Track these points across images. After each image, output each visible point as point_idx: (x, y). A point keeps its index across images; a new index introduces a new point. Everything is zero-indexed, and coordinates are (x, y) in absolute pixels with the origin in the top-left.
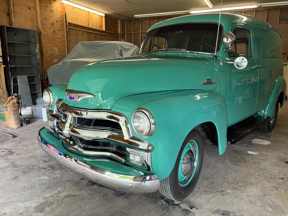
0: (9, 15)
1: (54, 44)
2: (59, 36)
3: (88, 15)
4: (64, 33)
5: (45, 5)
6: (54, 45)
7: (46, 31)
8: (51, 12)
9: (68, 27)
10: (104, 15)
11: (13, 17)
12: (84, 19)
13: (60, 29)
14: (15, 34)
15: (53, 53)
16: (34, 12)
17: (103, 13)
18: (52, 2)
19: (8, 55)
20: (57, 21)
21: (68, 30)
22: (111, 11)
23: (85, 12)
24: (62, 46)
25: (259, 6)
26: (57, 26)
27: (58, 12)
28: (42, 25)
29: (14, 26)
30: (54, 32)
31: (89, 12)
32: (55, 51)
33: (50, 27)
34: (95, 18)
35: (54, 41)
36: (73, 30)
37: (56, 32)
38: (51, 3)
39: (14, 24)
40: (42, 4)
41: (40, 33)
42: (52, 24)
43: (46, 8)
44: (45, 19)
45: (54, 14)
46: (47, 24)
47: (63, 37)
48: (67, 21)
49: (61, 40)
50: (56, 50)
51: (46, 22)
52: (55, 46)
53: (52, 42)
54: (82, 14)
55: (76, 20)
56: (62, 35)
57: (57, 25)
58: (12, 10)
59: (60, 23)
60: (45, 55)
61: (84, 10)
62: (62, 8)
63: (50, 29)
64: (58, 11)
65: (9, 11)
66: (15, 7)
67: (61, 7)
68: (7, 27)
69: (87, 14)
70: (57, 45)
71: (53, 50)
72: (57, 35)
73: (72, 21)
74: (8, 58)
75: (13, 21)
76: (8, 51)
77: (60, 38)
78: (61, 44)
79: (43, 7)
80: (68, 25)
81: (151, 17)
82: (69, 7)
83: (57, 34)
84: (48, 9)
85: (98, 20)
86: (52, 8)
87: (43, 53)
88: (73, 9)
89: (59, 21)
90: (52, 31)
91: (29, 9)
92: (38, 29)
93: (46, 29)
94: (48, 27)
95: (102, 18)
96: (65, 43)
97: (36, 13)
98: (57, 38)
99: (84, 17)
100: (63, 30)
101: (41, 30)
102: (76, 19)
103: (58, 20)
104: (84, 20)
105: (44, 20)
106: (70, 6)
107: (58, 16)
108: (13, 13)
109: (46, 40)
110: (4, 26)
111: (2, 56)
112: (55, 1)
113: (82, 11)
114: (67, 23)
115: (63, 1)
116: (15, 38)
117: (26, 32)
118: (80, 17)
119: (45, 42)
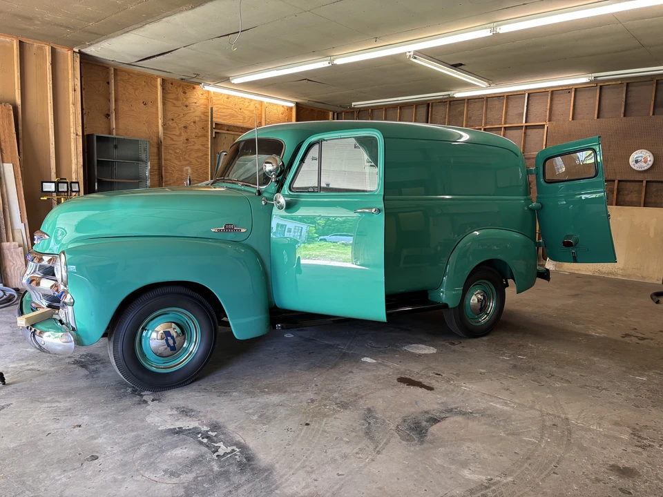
0: (108, 116)
1: (185, 160)
2: (196, 147)
3: (260, 108)
4: (208, 141)
5: (174, 96)
6: (186, 163)
7: (172, 139)
8: (185, 107)
9: (214, 131)
10: (293, 105)
11: (114, 120)
12: (251, 115)
13: (200, 134)
14: (116, 147)
15: (182, 175)
16: (153, 110)
17: (291, 102)
18: (187, 91)
19: (96, 180)
20: (194, 122)
21: (214, 136)
22: (305, 98)
23: (252, 103)
24: (201, 163)
25: (593, 78)
26: (195, 130)
27: (197, 106)
28: (164, 129)
29: (114, 135)
30: (187, 140)
31: (261, 103)
32: (187, 174)
33: (181, 133)
34: (276, 111)
35: (186, 156)
36: (226, 136)
37: (193, 140)
38: (185, 93)
39: (114, 131)
40: (170, 96)
41: (159, 145)
42: (185, 127)
43: (175, 102)
44: (173, 120)
45: (190, 110)
46: (175, 128)
47: (203, 148)
48: (214, 119)
49: (200, 154)
50: (190, 171)
51: (175, 125)
52: (188, 165)
53: (181, 158)
54: (246, 106)
56: (203, 145)
57: (193, 129)
58: (113, 107)
59: (200, 125)
60: (168, 179)
61: (251, 100)
62: (207, 99)
63: (180, 135)
64: (197, 104)
65: (109, 110)
66: (120, 103)
67: (205, 97)
68: (97, 136)
69: (257, 105)
70: (191, 162)
71: (182, 171)
72: (193, 145)
73: (225, 120)
74: (96, 184)
75: (114, 126)
76: (96, 174)
77: (198, 150)
78: (199, 160)
79: (171, 100)
80: (214, 126)
81: (404, 103)
82: (221, 97)
83: (193, 143)
84: (179, 103)
85: (281, 115)
86: (186, 101)
87: (162, 177)
88: (228, 98)
89: (199, 121)
90: (184, 136)
91: (145, 104)
92: (158, 137)
93: (172, 137)
94: (178, 133)
95: (291, 111)
96: (207, 158)
97: (157, 110)
98: (192, 150)
99: (251, 111)
100: (205, 136)
101: (162, 139)
102: (232, 116)
103: (197, 119)
104: (251, 117)
105: (170, 123)
106: (221, 94)
107: (198, 113)
108: (114, 114)
109: (171, 154)
110: (93, 135)
111: (78, 183)
112: (194, 88)
113: (246, 101)
114: (214, 124)
115: (207, 88)
116: (115, 153)
117: (135, 142)
118: (243, 112)
119: (169, 157)
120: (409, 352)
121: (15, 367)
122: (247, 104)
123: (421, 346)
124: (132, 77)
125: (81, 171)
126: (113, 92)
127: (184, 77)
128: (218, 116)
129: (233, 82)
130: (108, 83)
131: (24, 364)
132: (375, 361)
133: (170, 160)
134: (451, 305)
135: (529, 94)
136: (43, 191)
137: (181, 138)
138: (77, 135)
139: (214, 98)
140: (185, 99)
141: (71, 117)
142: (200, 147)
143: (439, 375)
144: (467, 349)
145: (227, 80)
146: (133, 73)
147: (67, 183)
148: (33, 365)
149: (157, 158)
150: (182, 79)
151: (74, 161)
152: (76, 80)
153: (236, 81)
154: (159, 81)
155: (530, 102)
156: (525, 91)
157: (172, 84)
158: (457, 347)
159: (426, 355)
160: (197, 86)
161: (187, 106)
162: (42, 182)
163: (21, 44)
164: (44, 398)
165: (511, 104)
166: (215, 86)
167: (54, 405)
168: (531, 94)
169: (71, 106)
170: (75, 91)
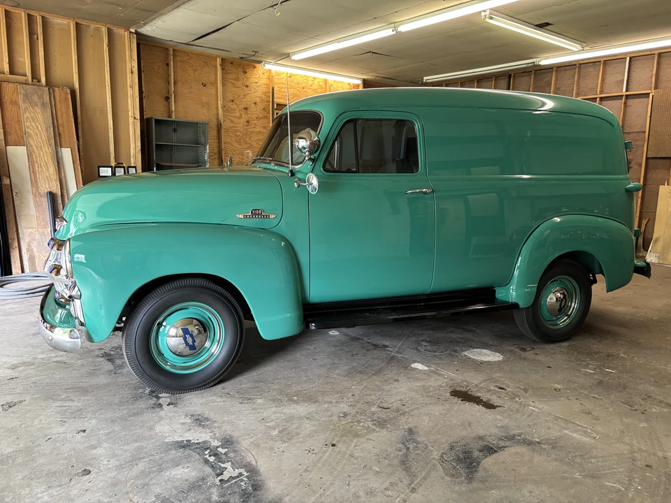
0: (167, 98)
1: (246, 142)
2: (257, 129)
3: (324, 86)
4: (269, 122)
5: (234, 76)
6: (246, 146)
7: (232, 122)
8: (245, 88)
9: (276, 112)
10: (359, 82)
11: (173, 103)
12: (314, 95)
13: (261, 115)
14: (175, 130)
15: (243, 159)
16: (213, 91)
17: (358, 78)
18: (247, 71)
19: (155, 165)
20: (255, 103)
22: (372, 74)
23: (316, 82)
26: (256, 111)
27: (258, 86)
28: (224, 111)
29: (174, 118)
30: (248, 122)
31: (326, 80)
32: (247, 157)
33: (241, 115)
34: (342, 89)
35: (247, 139)
37: (254, 122)
38: (245, 72)
39: (173, 114)
40: (230, 76)
41: (219, 127)
42: (246, 109)
43: (234, 82)
44: (233, 101)
45: (251, 90)
46: (235, 110)
47: (264, 131)
48: (275, 100)
49: (261, 137)
50: (250, 155)
51: (235, 106)
52: (249, 148)
53: (242, 141)
54: (309, 85)
55: (295, 97)
57: (254, 110)
58: (173, 90)
59: (261, 106)
61: (315, 78)
62: (269, 78)
63: (240, 117)
64: (258, 84)
65: (168, 92)
66: (179, 84)
67: (266, 76)
68: (156, 120)
69: (321, 83)
70: (252, 145)
71: (243, 155)
72: (254, 127)
73: (286, 99)
74: (155, 169)
75: (173, 109)
76: (155, 158)
77: (259, 133)
79: (231, 81)
80: (275, 107)
82: (283, 76)
83: (254, 125)
84: (239, 84)
86: (247, 80)
87: (222, 161)
88: (290, 77)
89: (260, 102)
90: (243, 120)
91: (204, 86)
92: (218, 119)
93: (232, 119)
94: (238, 114)
97: (217, 92)
98: (252, 133)
99: (315, 90)
100: (268, 118)
101: (222, 121)
103: (258, 100)
105: (230, 104)
106: (283, 73)
107: (259, 94)
108: (173, 96)
109: (232, 137)
110: (151, 118)
111: (135, 167)
112: (255, 67)
113: (309, 79)
114: (275, 105)
115: (268, 67)
116: (174, 136)
117: (194, 125)
118: (306, 91)
119: (229, 140)
120: (469, 358)
121: (43, 359)
122: (311, 83)
123: (485, 351)
124: (191, 58)
125: (139, 156)
126: (172, 74)
127: (243, 56)
128: (281, 96)
129: (293, 58)
130: (168, 65)
131: (53, 355)
132: (427, 368)
133: (230, 143)
134: (521, 306)
135: (630, 58)
136: (99, 176)
137: (242, 120)
138: (135, 118)
139: (276, 77)
140: (245, 79)
141: (129, 100)
142: (262, 130)
143: (503, 389)
144: (541, 358)
145: (288, 56)
146: (193, 53)
147: (124, 167)
148: (61, 356)
149: (217, 141)
150: (242, 58)
151: (132, 146)
152: (133, 61)
153: (295, 57)
154: (219, 60)
155: (632, 67)
156: (626, 54)
157: (232, 63)
158: (529, 354)
159: (489, 363)
160: (257, 65)
161: (247, 86)
162: (99, 167)
163: (77, 25)
164: (59, 395)
165: (610, 70)
166: (276, 64)
167: (67, 404)
168: (634, 58)
169: (129, 88)
170: (132, 73)
